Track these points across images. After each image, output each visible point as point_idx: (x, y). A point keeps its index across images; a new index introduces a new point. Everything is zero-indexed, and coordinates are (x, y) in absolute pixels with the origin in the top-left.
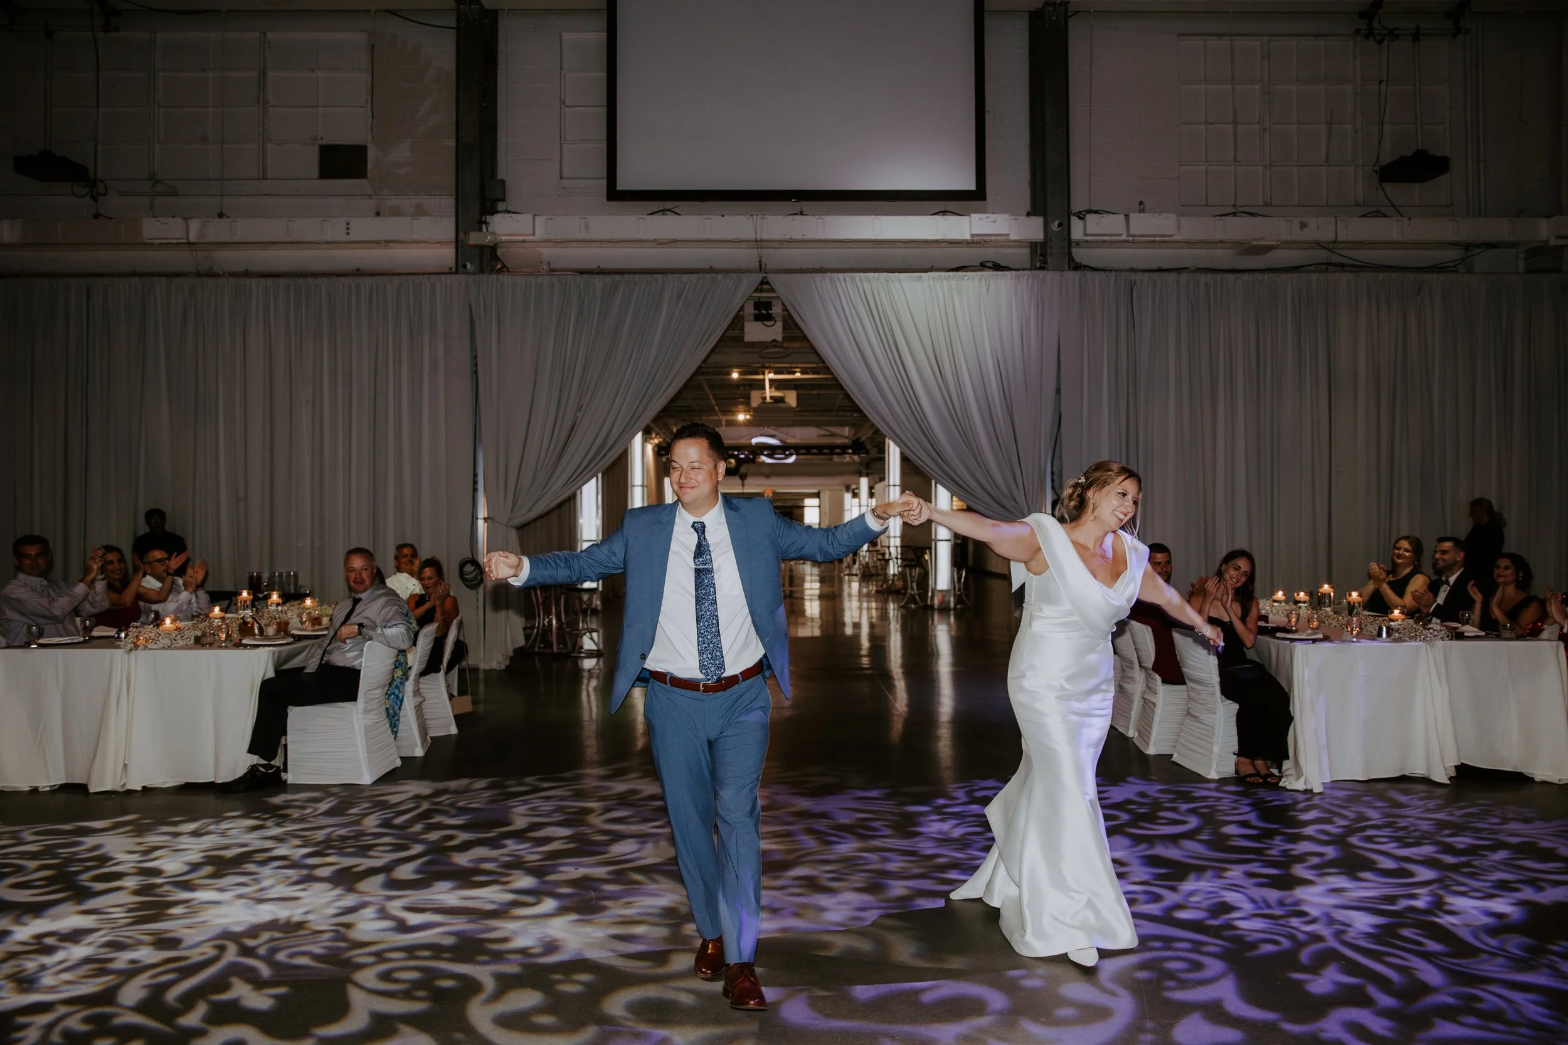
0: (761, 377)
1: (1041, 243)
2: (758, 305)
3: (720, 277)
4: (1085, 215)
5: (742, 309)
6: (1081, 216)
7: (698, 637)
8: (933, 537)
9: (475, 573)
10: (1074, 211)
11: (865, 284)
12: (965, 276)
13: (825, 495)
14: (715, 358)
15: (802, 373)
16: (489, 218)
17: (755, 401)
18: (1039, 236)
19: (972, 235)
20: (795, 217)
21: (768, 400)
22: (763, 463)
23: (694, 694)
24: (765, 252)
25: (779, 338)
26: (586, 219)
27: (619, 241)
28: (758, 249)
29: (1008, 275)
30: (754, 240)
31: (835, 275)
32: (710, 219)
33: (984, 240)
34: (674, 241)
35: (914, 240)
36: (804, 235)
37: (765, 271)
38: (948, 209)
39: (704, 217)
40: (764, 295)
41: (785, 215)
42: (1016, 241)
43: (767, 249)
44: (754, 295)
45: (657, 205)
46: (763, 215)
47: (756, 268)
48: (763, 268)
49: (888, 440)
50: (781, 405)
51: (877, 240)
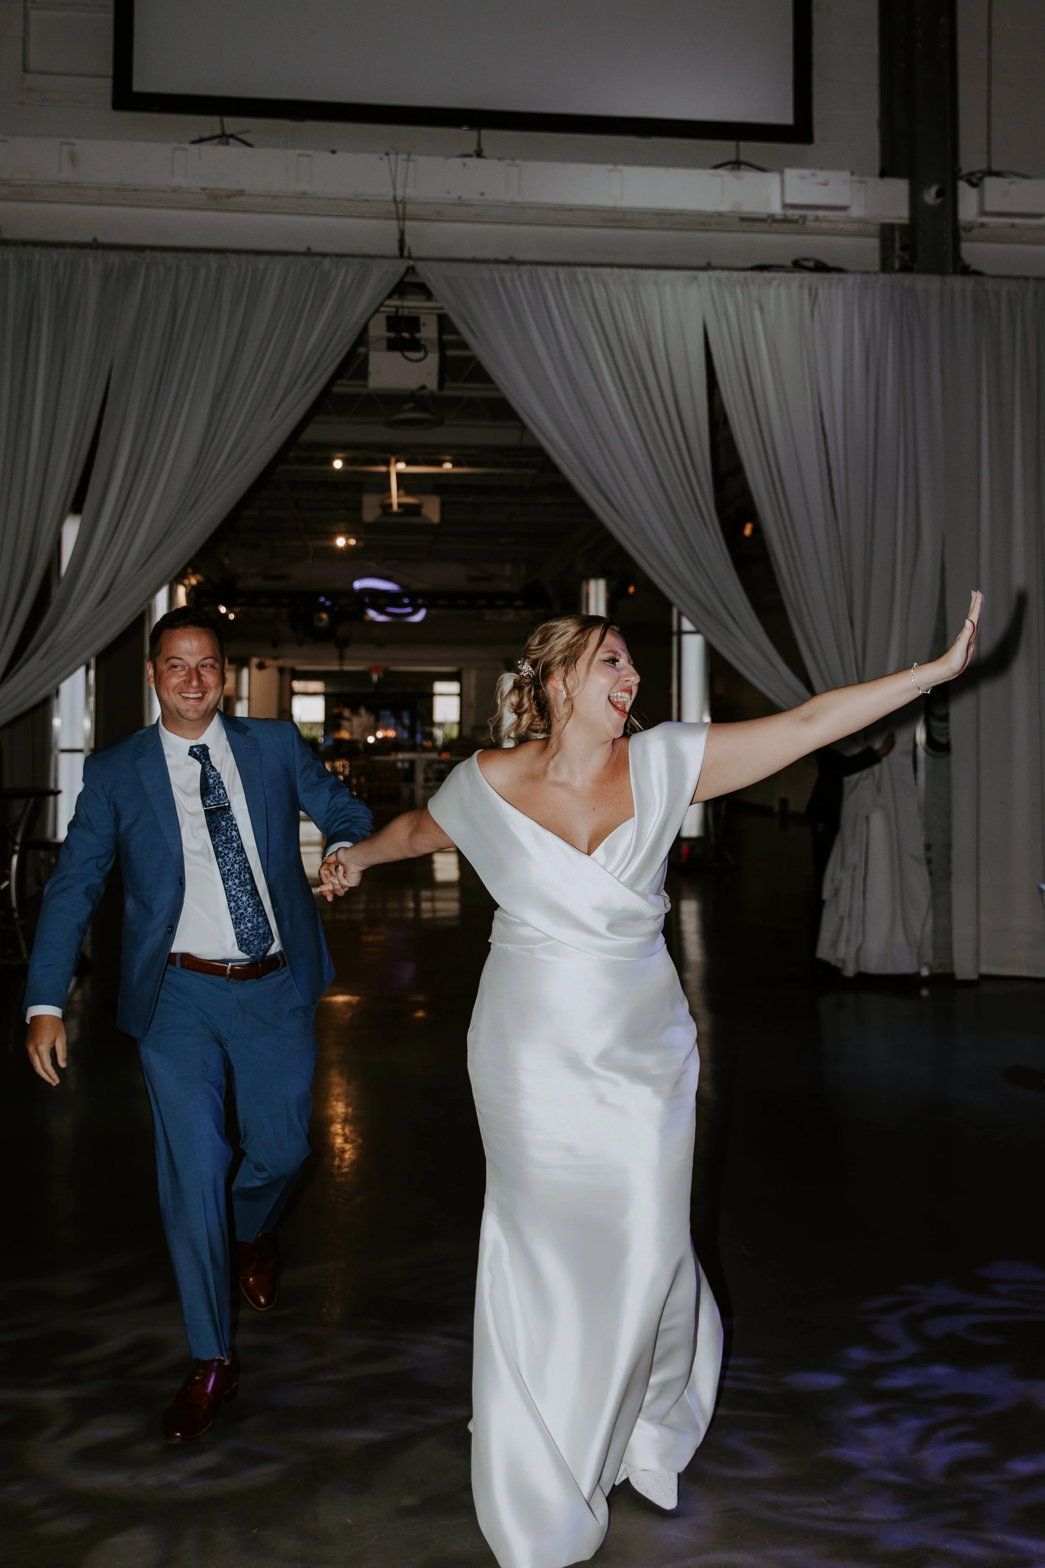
0: (383, 469)
1: (902, 226)
2: (395, 322)
3: (327, 263)
4: (981, 179)
5: (365, 330)
6: (975, 182)
7: (229, 901)
10: (964, 171)
11: (594, 285)
12: (774, 278)
13: (471, 677)
15: (455, 464)
17: (370, 512)
18: (901, 213)
19: (785, 206)
20: (466, 160)
21: (395, 508)
22: (373, 623)
23: (215, 979)
24: (408, 224)
25: (432, 384)
26: (73, 144)
27: (136, 190)
28: (398, 219)
29: (850, 279)
30: (391, 198)
31: (540, 269)
32: (309, 156)
33: (804, 217)
34: (241, 193)
35: (681, 213)
36: (482, 194)
37: (410, 257)
38: (742, 158)
39: (298, 151)
40: (407, 303)
41: (448, 157)
42: (859, 220)
43: (413, 219)
44: (388, 302)
45: (209, 124)
46: (409, 154)
47: (395, 251)
48: (406, 253)
49: (588, 584)
50: (415, 520)
51: (614, 210)
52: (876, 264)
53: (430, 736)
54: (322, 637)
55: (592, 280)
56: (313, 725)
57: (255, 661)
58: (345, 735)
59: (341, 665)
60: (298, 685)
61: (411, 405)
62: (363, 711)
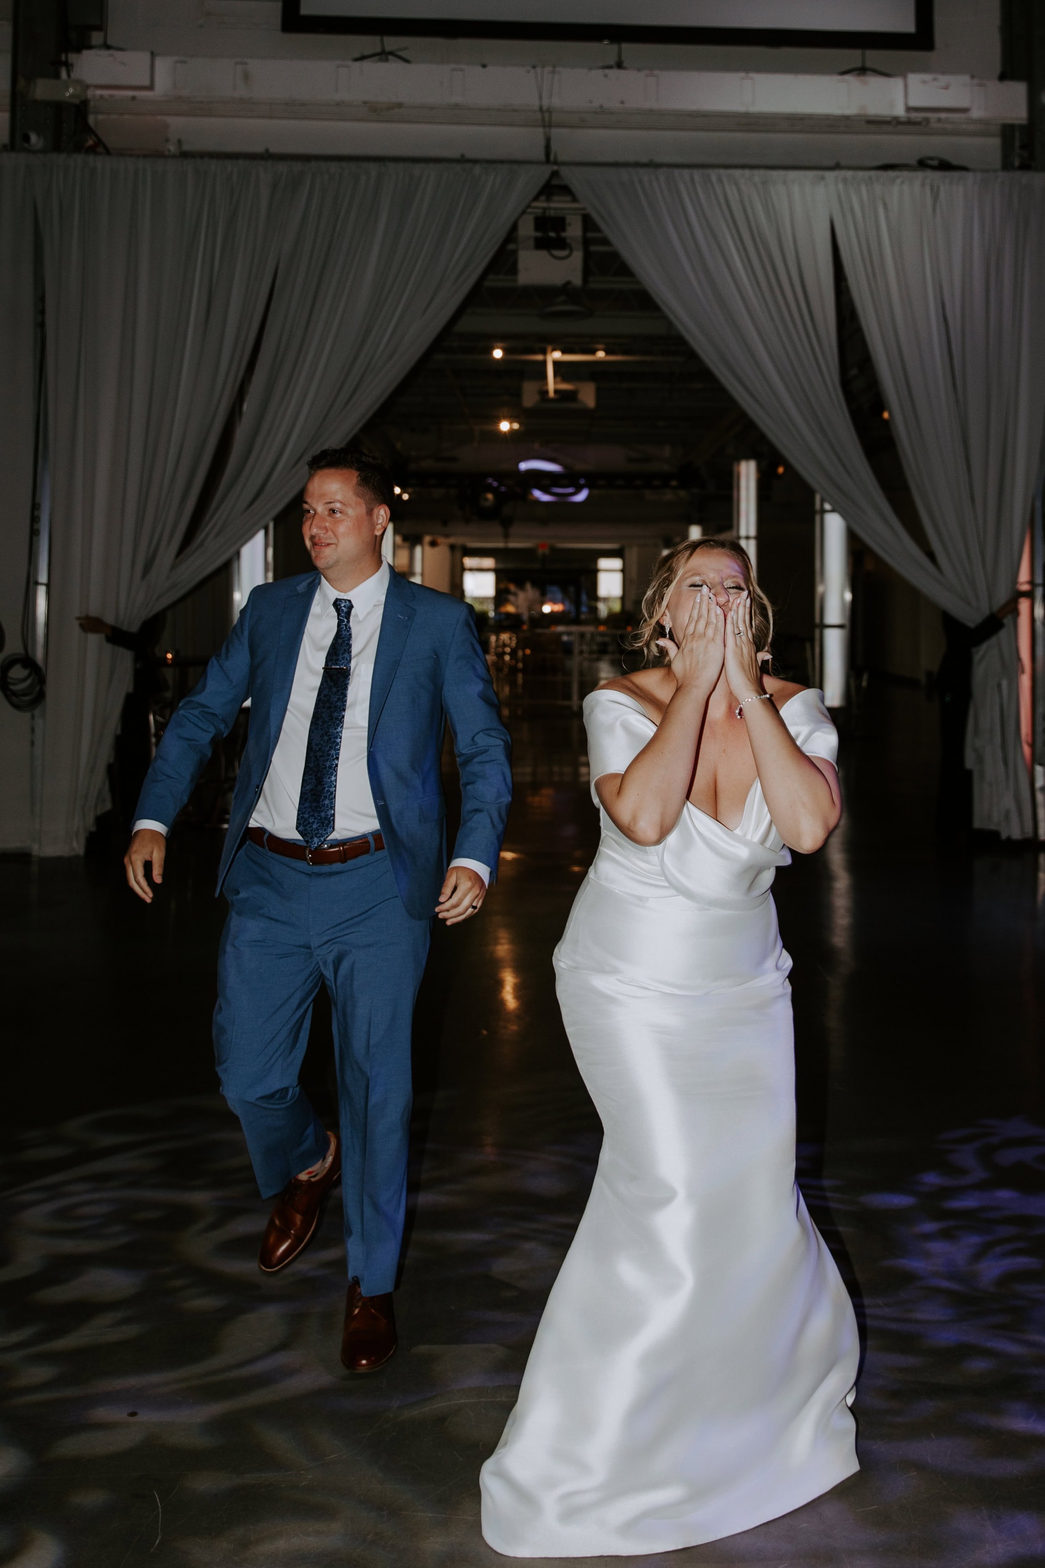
0: (540, 357)
1: (1021, 126)
2: (543, 222)
3: (477, 169)
5: (514, 227)
8: (817, 620)
9: (29, 682)
11: (727, 187)
12: (897, 177)
13: (633, 553)
14: (465, 325)
15: (608, 353)
16: (72, 57)
17: (529, 399)
18: (1019, 113)
19: (909, 109)
20: (607, 71)
21: (551, 394)
22: (538, 502)
24: (554, 132)
25: (577, 280)
26: (246, 64)
27: (303, 105)
28: (544, 126)
29: (970, 176)
30: (537, 108)
31: (676, 172)
32: (462, 70)
33: (927, 120)
34: (400, 105)
35: (810, 117)
36: (622, 102)
37: (556, 163)
38: (868, 64)
39: (453, 66)
40: (553, 205)
41: (590, 69)
42: (980, 121)
43: (558, 126)
44: (535, 204)
45: (369, 43)
46: (554, 67)
47: (542, 157)
48: (552, 158)
49: (739, 465)
50: (572, 405)
51: (747, 115)
52: (998, 164)
53: (595, 610)
54: (487, 515)
55: (725, 180)
56: (482, 600)
57: (427, 539)
58: (510, 609)
59: (506, 542)
60: (468, 562)
61: (563, 298)
62: (528, 586)
